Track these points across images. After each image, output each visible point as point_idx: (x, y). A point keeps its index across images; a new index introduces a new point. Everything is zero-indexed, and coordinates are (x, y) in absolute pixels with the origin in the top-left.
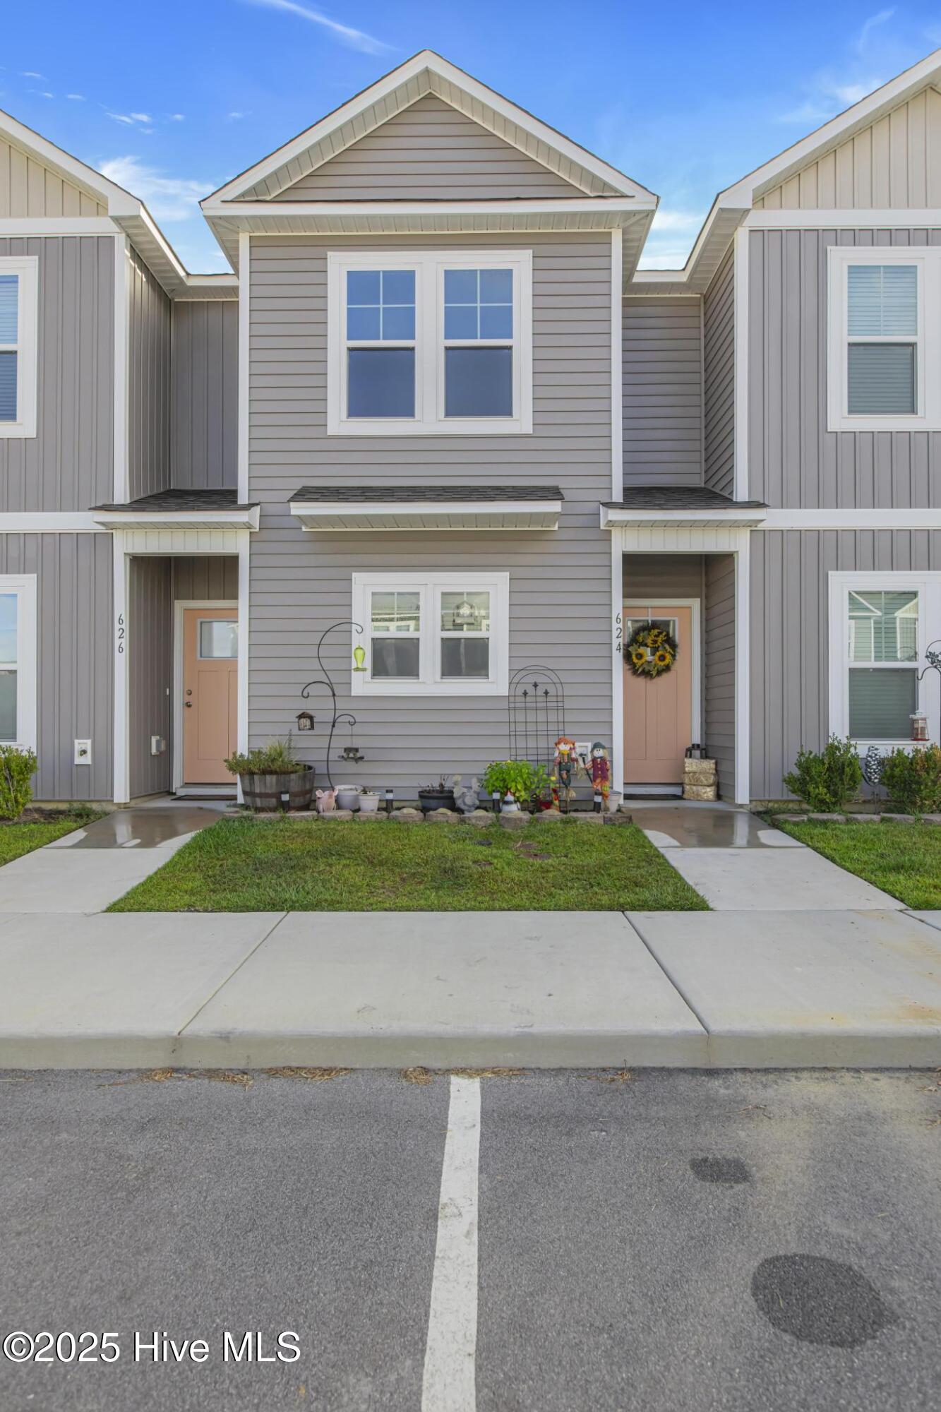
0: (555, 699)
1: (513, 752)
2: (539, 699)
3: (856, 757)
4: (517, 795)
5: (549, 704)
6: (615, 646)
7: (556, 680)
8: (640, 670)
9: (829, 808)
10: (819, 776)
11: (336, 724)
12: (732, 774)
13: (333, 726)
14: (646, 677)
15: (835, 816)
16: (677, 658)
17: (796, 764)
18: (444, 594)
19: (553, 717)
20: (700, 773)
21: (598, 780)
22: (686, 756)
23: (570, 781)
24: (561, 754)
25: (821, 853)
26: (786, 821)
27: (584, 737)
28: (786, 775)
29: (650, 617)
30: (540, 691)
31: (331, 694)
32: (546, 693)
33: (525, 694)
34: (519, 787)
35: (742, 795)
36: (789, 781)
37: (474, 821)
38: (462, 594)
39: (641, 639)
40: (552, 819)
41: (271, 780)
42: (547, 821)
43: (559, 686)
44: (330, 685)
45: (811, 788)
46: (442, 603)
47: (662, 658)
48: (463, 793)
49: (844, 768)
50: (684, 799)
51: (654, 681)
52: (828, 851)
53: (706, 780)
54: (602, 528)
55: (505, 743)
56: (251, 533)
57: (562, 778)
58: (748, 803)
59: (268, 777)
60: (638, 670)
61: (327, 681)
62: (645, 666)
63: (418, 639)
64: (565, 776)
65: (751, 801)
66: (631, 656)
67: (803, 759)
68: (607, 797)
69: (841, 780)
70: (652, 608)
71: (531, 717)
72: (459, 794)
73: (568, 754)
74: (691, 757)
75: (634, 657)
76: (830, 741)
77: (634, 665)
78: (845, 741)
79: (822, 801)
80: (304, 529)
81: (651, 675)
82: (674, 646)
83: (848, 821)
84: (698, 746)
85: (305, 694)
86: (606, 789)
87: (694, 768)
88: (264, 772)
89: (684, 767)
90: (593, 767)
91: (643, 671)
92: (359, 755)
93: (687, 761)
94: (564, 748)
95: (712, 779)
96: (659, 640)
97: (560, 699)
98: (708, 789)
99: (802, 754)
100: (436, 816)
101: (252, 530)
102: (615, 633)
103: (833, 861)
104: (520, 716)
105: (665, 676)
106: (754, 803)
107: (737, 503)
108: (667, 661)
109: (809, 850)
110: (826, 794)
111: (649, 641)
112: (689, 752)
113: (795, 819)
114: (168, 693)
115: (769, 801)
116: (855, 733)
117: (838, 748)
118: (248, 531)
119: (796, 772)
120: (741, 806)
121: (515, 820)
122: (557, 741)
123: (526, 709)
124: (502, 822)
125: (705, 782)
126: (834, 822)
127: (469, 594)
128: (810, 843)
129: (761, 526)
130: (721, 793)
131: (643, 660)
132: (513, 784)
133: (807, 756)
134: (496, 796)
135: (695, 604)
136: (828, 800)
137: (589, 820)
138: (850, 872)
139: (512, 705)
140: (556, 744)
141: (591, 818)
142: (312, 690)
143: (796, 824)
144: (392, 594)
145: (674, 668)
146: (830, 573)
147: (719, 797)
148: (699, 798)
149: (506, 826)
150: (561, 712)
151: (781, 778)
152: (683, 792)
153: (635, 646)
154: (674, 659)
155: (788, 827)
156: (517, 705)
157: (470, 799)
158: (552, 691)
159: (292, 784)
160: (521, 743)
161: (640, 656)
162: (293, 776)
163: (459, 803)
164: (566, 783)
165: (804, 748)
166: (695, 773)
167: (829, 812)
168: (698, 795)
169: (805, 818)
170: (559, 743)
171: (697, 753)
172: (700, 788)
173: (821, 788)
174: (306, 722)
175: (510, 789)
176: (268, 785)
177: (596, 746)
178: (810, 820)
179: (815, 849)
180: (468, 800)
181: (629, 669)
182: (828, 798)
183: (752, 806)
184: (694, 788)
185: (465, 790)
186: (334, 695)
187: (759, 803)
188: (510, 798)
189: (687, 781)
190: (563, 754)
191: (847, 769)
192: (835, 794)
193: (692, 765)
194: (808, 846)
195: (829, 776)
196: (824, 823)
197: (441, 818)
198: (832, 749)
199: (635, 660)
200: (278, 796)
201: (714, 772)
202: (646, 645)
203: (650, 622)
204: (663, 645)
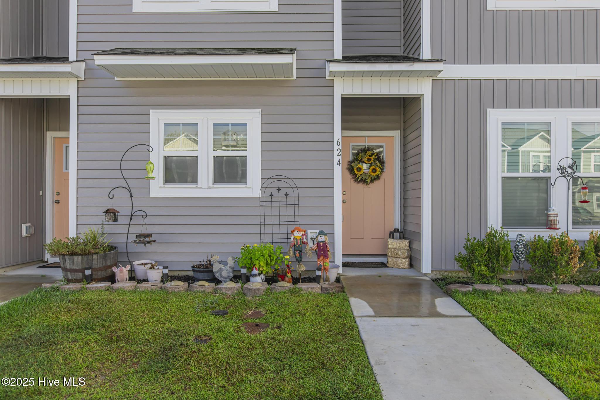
0: (292, 199)
1: (263, 236)
2: (281, 199)
3: (508, 242)
4: (261, 269)
5: (288, 203)
6: (336, 162)
7: (293, 186)
8: (360, 179)
9: (488, 280)
10: (481, 257)
11: (133, 217)
12: (420, 252)
13: (131, 219)
14: (364, 183)
15: (494, 288)
16: (384, 171)
17: (464, 247)
18: (215, 125)
19: (291, 211)
20: (399, 249)
21: (321, 258)
22: (390, 237)
23: (302, 258)
24: (296, 239)
25: (484, 324)
26: (457, 291)
27: (313, 226)
28: (457, 255)
29: (367, 143)
30: (282, 193)
31: (130, 196)
32: (286, 195)
33: (271, 195)
34: (262, 264)
35: (426, 267)
36: (459, 259)
37: (224, 291)
38: (227, 125)
39: (360, 158)
40: (283, 290)
41: (77, 259)
42: (278, 291)
43: (295, 190)
44: (129, 189)
45: (475, 266)
46: (214, 132)
47: (374, 171)
48: (220, 269)
49: (499, 251)
50: (388, 267)
51: (370, 186)
52: (489, 323)
53: (403, 254)
54: (327, 78)
55: (257, 230)
56: (78, 81)
57: (296, 256)
58: (430, 273)
59: (75, 258)
60: (358, 178)
61: (127, 187)
62: (362, 176)
63: (197, 157)
64: (297, 255)
65: (432, 271)
66: (354, 170)
67: (469, 244)
68: (327, 270)
69: (498, 260)
70: (368, 137)
71: (276, 211)
72: (218, 269)
73: (300, 239)
74: (393, 238)
75: (355, 170)
76: (489, 230)
77: (355, 175)
78: (499, 229)
79: (483, 276)
80: (116, 79)
81: (367, 182)
82: (382, 163)
83: (503, 292)
84: (398, 230)
85: (111, 196)
86: (328, 264)
87: (395, 246)
88: (73, 254)
89: (388, 245)
90: (318, 248)
91: (362, 179)
92: (151, 239)
93: (390, 241)
94: (298, 234)
95: (406, 254)
96: (372, 158)
97: (296, 199)
98: (404, 260)
99: (469, 240)
100: (196, 287)
101: (79, 79)
102: (336, 152)
103: (494, 332)
104: (268, 211)
105: (376, 183)
106: (434, 273)
107: (423, 60)
108: (378, 173)
109: (474, 319)
110: (487, 271)
111: (365, 159)
112: (392, 234)
113: (463, 290)
114: (41, 194)
115: (445, 271)
116: (506, 223)
117: (494, 236)
118: (76, 80)
119: (464, 252)
120: (426, 275)
121: (255, 290)
122: (293, 229)
123: (272, 206)
124: (245, 292)
125: (402, 256)
126: (493, 292)
127: (233, 125)
128: (475, 313)
129: (440, 76)
130: (413, 263)
131: (361, 172)
132: (258, 262)
133: (472, 241)
134: (244, 271)
135: (397, 134)
136: (488, 275)
137: (310, 290)
138: (509, 347)
139: (262, 204)
140: (292, 232)
141: (311, 288)
142: (115, 192)
143: (465, 294)
144: (178, 125)
145: (382, 177)
146: (488, 110)
147: (411, 265)
148: (398, 266)
149: (248, 294)
150: (297, 208)
151: (453, 258)
152: (387, 262)
153: (356, 163)
154: (383, 172)
155: (458, 296)
156: (266, 203)
157: (226, 272)
158: (290, 192)
159: (95, 262)
160: (269, 230)
161: (359, 169)
162: (95, 256)
163: (217, 275)
164: (299, 260)
165: (470, 236)
166: (395, 249)
167: (488, 283)
168: (397, 264)
169: (471, 288)
170: (294, 231)
171: (397, 235)
172: (398, 259)
173: (482, 266)
174: (111, 216)
175: (255, 265)
176: (75, 263)
177: (321, 233)
178: (475, 291)
179: (479, 319)
180: (225, 274)
181: (352, 178)
182: (487, 273)
183: (433, 275)
184: (394, 259)
185: (222, 266)
186: (132, 196)
187: (438, 272)
188: (255, 272)
189: (389, 254)
190: (297, 239)
191: (502, 252)
192: (493, 271)
193: (394, 243)
194: (474, 315)
195: (489, 257)
196: (485, 293)
197: (199, 289)
198: (491, 236)
199: (356, 172)
200: (82, 271)
201: (408, 248)
202: (364, 162)
203: (367, 147)
204: (375, 162)
